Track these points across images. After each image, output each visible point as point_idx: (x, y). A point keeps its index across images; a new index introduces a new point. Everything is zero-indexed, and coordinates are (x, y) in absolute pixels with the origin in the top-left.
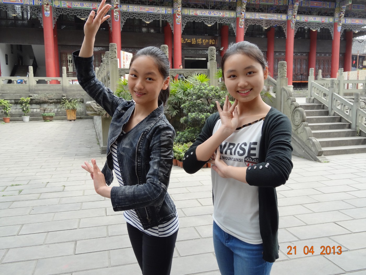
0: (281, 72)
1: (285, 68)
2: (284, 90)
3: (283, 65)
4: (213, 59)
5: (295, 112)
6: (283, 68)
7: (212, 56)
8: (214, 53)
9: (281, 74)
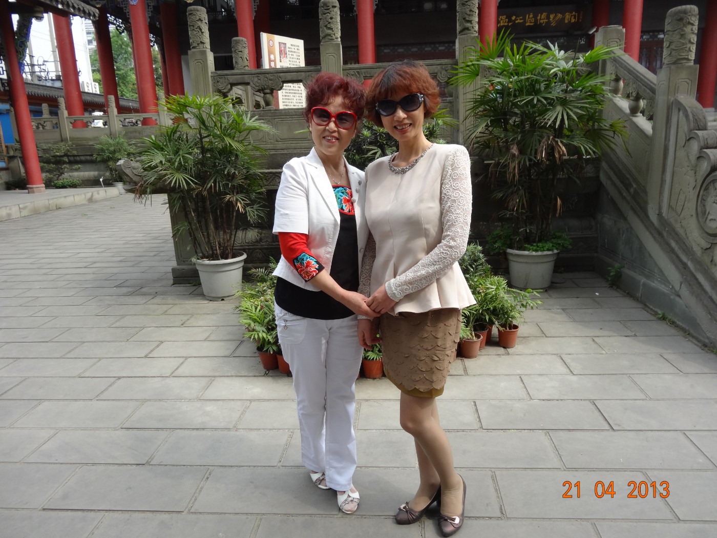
0: (673, 47)
1: (688, 29)
2: (679, 110)
3: (681, 19)
4: (468, 29)
5: (711, 187)
6: (684, 31)
7: (464, 19)
8: (471, 11)
9: (673, 53)
